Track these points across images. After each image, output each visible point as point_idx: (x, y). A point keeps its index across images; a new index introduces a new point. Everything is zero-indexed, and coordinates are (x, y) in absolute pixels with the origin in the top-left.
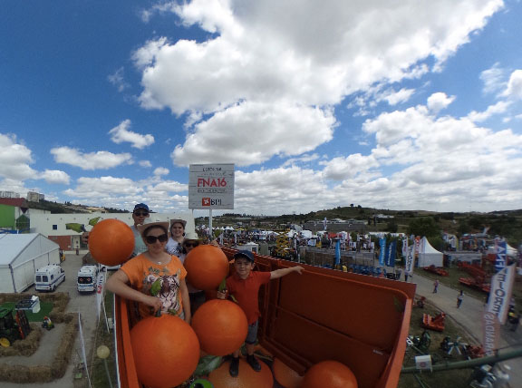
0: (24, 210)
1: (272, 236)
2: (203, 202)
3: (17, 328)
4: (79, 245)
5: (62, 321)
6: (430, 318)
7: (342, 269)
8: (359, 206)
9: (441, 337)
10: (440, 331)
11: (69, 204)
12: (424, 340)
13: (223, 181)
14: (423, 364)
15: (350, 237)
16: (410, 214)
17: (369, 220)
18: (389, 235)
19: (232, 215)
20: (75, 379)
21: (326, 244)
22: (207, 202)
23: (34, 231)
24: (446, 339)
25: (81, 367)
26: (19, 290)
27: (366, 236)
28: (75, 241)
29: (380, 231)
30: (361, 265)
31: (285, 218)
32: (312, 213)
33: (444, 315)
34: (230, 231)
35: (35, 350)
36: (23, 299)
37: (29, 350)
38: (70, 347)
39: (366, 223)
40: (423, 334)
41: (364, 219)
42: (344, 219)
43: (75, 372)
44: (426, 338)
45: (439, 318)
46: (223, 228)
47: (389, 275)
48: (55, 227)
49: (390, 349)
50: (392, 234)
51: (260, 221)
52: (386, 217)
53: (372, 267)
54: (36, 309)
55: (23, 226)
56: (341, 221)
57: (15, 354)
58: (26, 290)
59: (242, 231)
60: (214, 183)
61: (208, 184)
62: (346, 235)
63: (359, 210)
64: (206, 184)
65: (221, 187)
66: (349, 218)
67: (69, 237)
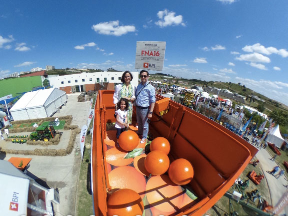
0: (46, 76)
1: (184, 91)
2: (144, 66)
3: (50, 133)
4: (75, 90)
5: (70, 129)
6: (255, 174)
7: (219, 123)
8: (244, 86)
9: (255, 187)
10: (256, 184)
11: (68, 69)
12: (245, 184)
13: (157, 53)
14: (236, 197)
15: (232, 105)
16: (276, 104)
17: (247, 97)
18: (257, 112)
19: (161, 74)
20: (75, 155)
21: (214, 104)
22: (146, 65)
23: (52, 87)
24: (257, 190)
25: (78, 150)
26: (49, 116)
28: (73, 89)
29: (252, 107)
30: (231, 125)
31: (194, 81)
32: (212, 81)
33: (263, 177)
34: (159, 84)
35: (59, 142)
36: (51, 120)
37: (56, 142)
38: (74, 140)
39: (245, 98)
40: (247, 181)
41: (244, 95)
42: (231, 91)
43: (76, 152)
44: (246, 184)
45: (260, 177)
46: (155, 82)
47: (245, 138)
48: (62, 83)
49: (227, 177)
50: (259, 113)
51: (178, 80)
52: (259, 99)
53: (238, 130)
54: (58, 125)
55: (47, 85)
56: (228, 91)
57: (50, 144)
58: (52, 115)
59: (166, 85)
60: (152, 54)
61: (148, 54)
62: (229, 102)
63: (243, 88)
64: (147, 54)
65: (157, 57)
66: (234, 92)
67: (70, 87)
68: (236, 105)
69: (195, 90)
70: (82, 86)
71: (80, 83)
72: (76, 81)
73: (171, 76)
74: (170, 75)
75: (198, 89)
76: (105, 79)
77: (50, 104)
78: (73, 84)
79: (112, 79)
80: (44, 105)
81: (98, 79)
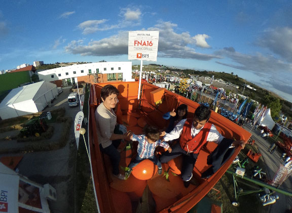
0: (34, 71)
2: (138, 57)
3: (42, 127)
4: (67, 84)
5: (63, 121)
8: (237, 76)
13: (151, 43)
15: (225, 93)
17: (241, 87)
18: (249, 99)
19: (155, 65)
22: (139, 55)
25: (73, 141)
27: (235, 95)
28: (64, 82)
31: (188, 71)
32: (205, 71)
34: (152, 74)
35: (52, 136)
37: (49, 137)
39: (238, 87)
42: (224, 80)
43: (70, 143)
46: (148, 72)
48: (53, 76)
52: (251, 88)
55: (36, 79)
57: (43, 140)
59: (160, 76)
61: (141, 44)
62: (223, 91)
63: (236, 77)
64: (139, 44)
65: (149, 47)
68: (230, 93)
70: (73, 79)
71: (71, 76)
72: (67, 74)
75: (191, 78)
76: (98, 70)
77: (40, 98)
79: (105, 69)
80: (33, 99)
81: (90, 71)
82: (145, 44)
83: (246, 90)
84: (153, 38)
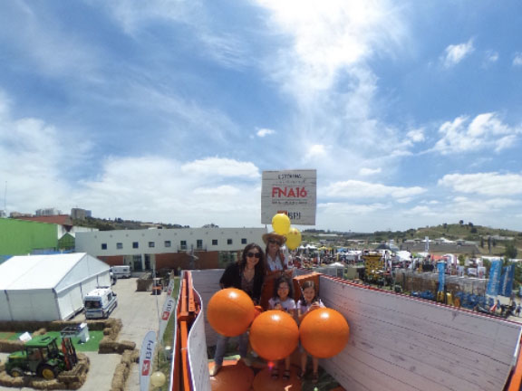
0: (68, 228)
3: (62, 358)
4: (133, 266)
8: (471, 225)
11: (119, 221)
13: (303, 190)
15: (458, 262)
17: (482, 241)
18: (507, 261)
19: (314, 231)
23: (81, 250)
26: (65, 317)
27: (478, 261)
28: (128, 262)
29: (496, 255)
31: (379, 236)
32: (412, 230)
34: (311, 250)
35: (83, 382)
36: (72, 327)
41: (475, 240)
42: (451, 238)
46: (302, 247)
48: (104, 246)
50: (510, 260)
51: (347, 238)
52: (503, 238)
55: (68, 246)
56: (446, 241)
58: (72, 317)
59: (325, 251)
60: (292, 193)
61: (285, 194)
62: (452, 258)
63: (470, 228)
64: (282, 195)
65: (300, 197)
66: (458, 238)
67: (121, 257)
68: (467, 258)
69: (383, 252)
70: (147, 257)
71: (143, 250)
72: (135, 245)
73: (334, 233)
74: (331, 231)
75: (389, 248)
76: (199, 242)
77: (70, 289)
78: (128, 251)
79: (215, 242)
80: (53, 290)
81: (183, 243)
82: (293, 194)
83: (494, 244)
84: (308, 181)
